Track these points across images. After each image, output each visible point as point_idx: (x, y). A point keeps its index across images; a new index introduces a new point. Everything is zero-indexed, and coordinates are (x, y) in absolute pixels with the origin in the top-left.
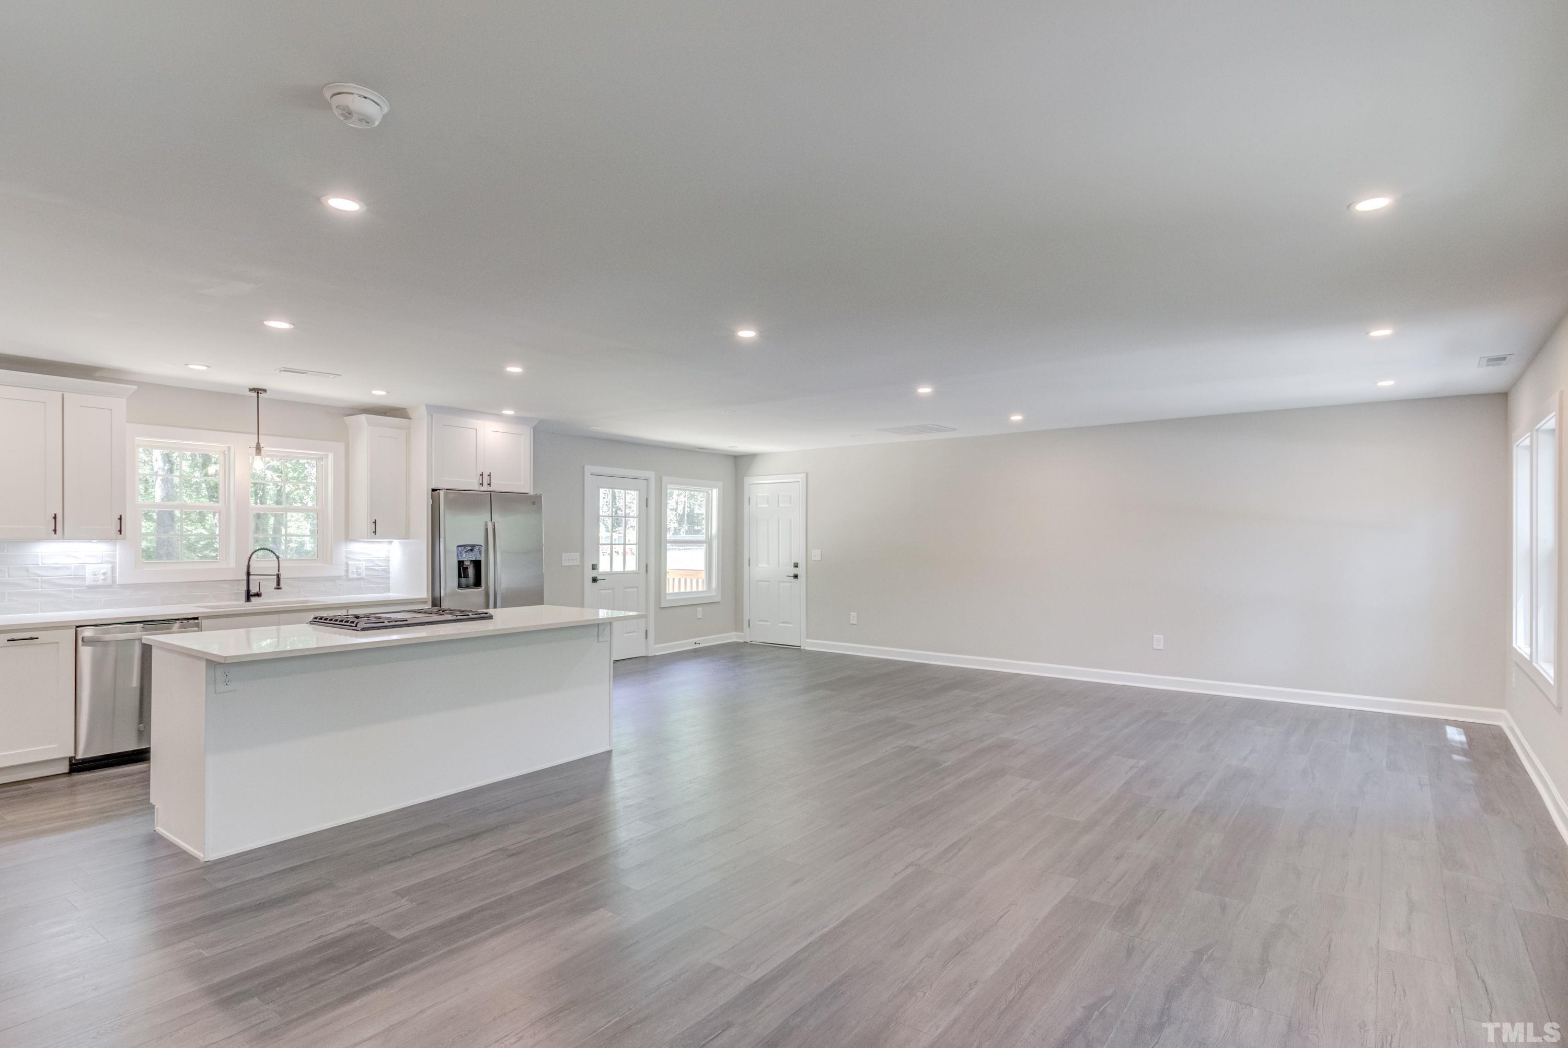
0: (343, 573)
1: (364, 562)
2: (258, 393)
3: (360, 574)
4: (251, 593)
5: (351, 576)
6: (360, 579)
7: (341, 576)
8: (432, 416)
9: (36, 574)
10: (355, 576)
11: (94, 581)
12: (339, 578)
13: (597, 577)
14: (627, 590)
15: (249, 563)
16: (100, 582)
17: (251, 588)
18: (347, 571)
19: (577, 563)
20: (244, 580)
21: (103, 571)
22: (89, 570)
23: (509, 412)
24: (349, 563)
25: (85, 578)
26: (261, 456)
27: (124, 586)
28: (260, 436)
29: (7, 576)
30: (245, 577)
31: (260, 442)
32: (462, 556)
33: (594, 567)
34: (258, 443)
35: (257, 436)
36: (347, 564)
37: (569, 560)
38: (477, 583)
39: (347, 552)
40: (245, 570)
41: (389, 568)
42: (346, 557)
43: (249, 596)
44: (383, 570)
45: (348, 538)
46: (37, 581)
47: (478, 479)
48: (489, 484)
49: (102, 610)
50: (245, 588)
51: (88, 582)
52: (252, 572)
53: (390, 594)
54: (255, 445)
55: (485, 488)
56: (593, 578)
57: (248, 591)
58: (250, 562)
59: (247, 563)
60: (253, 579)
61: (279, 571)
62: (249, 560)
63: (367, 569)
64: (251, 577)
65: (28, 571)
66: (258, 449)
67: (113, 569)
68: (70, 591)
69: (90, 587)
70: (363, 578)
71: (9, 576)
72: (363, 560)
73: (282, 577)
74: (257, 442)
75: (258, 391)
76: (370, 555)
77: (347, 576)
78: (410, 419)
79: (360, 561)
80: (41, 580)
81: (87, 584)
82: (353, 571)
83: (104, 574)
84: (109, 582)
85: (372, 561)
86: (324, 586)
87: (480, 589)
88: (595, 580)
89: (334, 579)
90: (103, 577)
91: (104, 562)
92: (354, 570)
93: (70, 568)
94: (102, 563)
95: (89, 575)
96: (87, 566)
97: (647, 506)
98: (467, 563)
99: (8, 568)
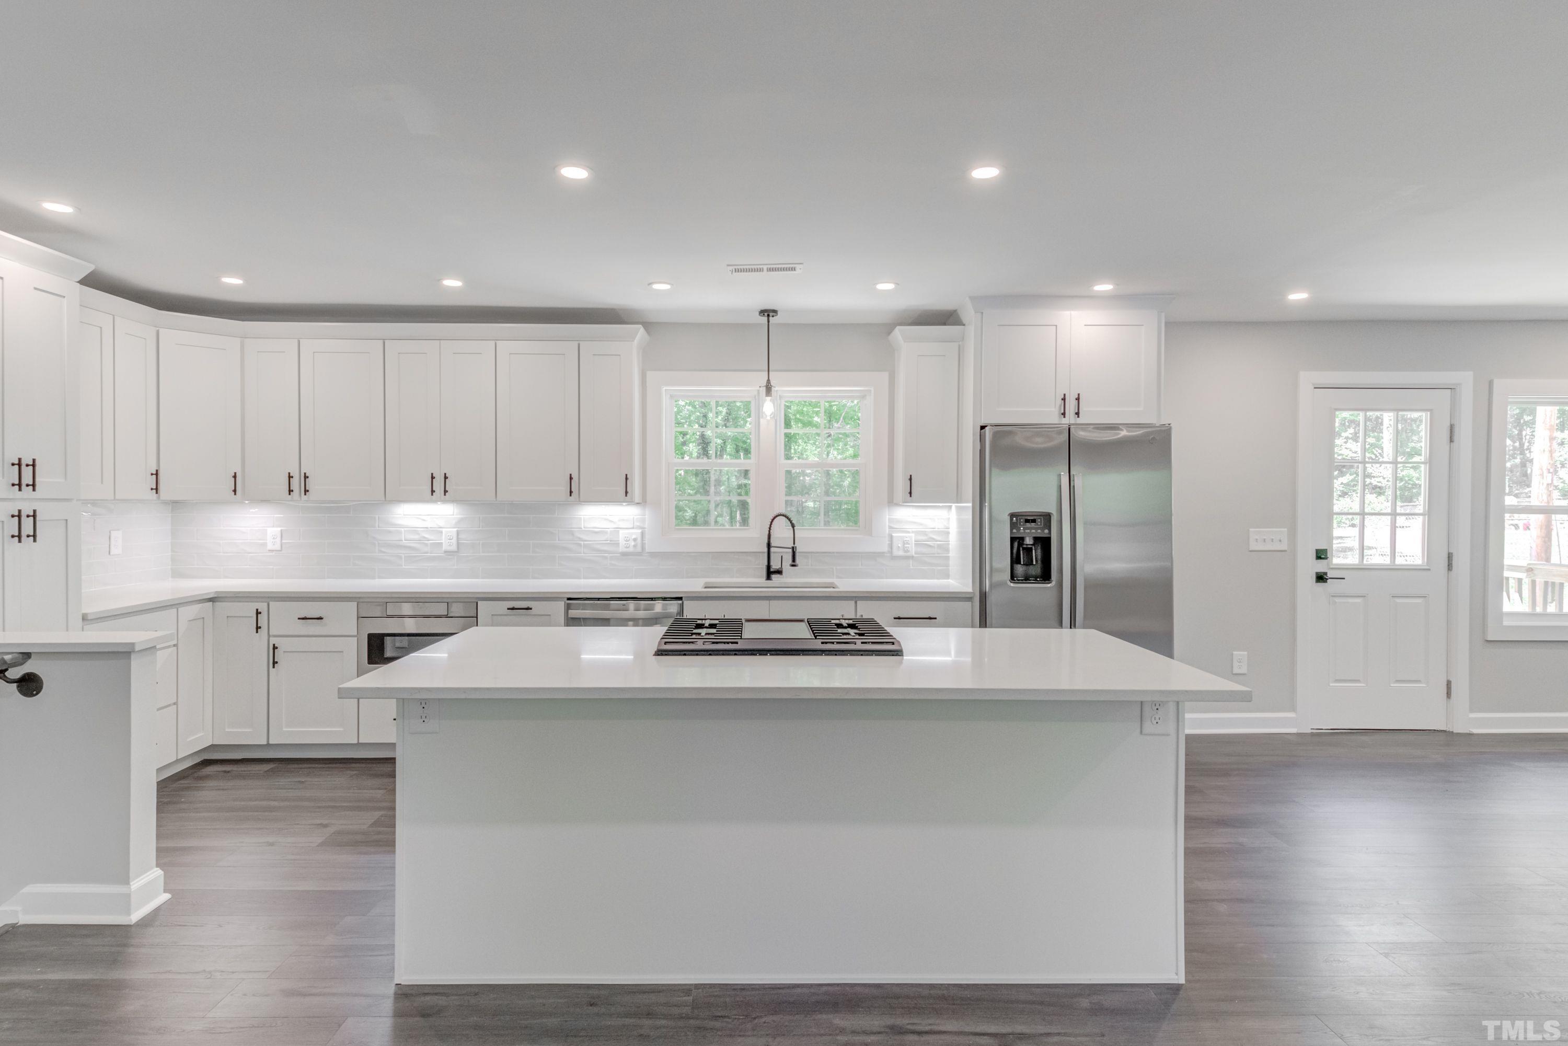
0: (885, 549)
1: (913, 535)
2: (768, 315)
3: (907, 551)
4: (772, 570)
5: (896, 553)
6: (908, 558)
7: (883, 553)
8: (982, 313)
9: (579, 538)
10: (901, 553)
11: (627, 547)
12: (881, 554)
13: (1326, 574)
14: (1398, 600)
15: (769, 531)
16: (631, 549)
17: (772, 563)
18: (891, 546)
19: (1284, 547)
20: (764, 552)
21: (634, 537)
22: (622, 534)
23: (1104, 287)
24: (893, 534)
25: (619, 543)
26: (771, 396)
27: (653, 555)
28: (770, 373)
29: (557, 540)
30: (766, 550)
31: (770, 378)
32: (1019, 529)
33: (1321, 555)
34: (769, 380)
35: (767, 373)
36: (891, 537)
37: (1264, 540)
38: (1045, 576)
39: (890, 520)
40: (766, 541)
41: (949, 544)
42: (890, 527)
43: (770, 573)
44: (939, 546)
45: (892, 502)
46: (580, 545)
47: (1058, 406)
48: (1078, 414)
49: (633, 580)
50: (766, 563)
51: (622, 549)
52: (773, 544)
53: (949, 580)
54: (764, 383)
55: (1070, 419)
56: (1317, 573)
57: (769, 567)
58: (771, 531)
59: (768, 532)
60: (774, 552)
61: (794, 544)
62: (770, 528)
63: (918, 544)
64: (772, 550)
65: (573, 534)
66: (769, 389)
67: (643, 534)
68: (606, 558)
69: (624, 554)
70: (913, 557)
71: (559, 540)
72: (913, 532)
73: (798, 550)
74: (767, 378)
75: (768, 313)
76: (921, 524)
77: (891, 552)
78: (964, 325)
79: (908, 532)
80: (584, 544)
81: (620, 551)
82: (899, 547)
83: (635, 540)
84: (639, 549)
85: (924, 533)
86: (862, 565)
87: (1049, 585)
88: (1321, 578)
89: (874, 556)
90: (633, 543)
91: (635, 527)
92: (899, 545)
93: (606, 533)
94: (633, 528)
95: (622, 542)
96: (621, 532)
97: (1451, 440)
98: (1029, 541)
99: (558, 530)
